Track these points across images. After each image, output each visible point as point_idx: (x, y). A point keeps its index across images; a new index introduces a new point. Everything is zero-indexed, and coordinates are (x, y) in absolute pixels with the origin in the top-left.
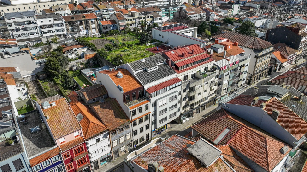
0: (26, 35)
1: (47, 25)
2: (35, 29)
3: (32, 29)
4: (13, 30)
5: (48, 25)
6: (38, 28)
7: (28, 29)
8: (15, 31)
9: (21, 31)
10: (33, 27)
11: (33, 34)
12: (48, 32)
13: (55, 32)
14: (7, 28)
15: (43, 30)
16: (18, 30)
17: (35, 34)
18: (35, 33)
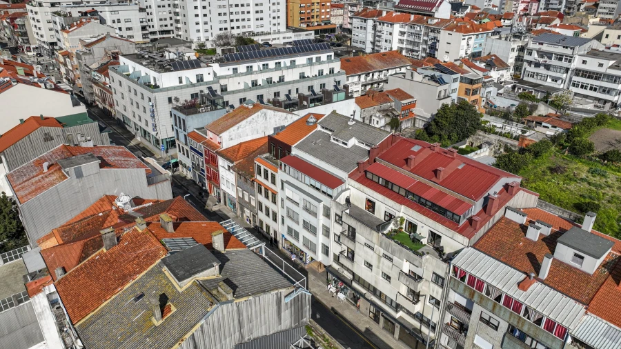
0: (543, 78)
1: (587, 72)
2: (562, 71)
3: (559, 70)
4: (530, 63)
5: (590, 72)
6: (570, 72)
7: (552, 68)
8: (533, 66)
9: (542, 68)
10: (561, 68)
11: (556, 81)
12: (582, 87)
13: (595, 90)
14: (523, 57)
15: (575, 78)
16: (537, 65)
17: (559, 82)
18: (561, 81)
